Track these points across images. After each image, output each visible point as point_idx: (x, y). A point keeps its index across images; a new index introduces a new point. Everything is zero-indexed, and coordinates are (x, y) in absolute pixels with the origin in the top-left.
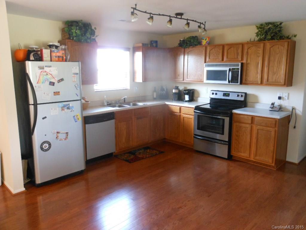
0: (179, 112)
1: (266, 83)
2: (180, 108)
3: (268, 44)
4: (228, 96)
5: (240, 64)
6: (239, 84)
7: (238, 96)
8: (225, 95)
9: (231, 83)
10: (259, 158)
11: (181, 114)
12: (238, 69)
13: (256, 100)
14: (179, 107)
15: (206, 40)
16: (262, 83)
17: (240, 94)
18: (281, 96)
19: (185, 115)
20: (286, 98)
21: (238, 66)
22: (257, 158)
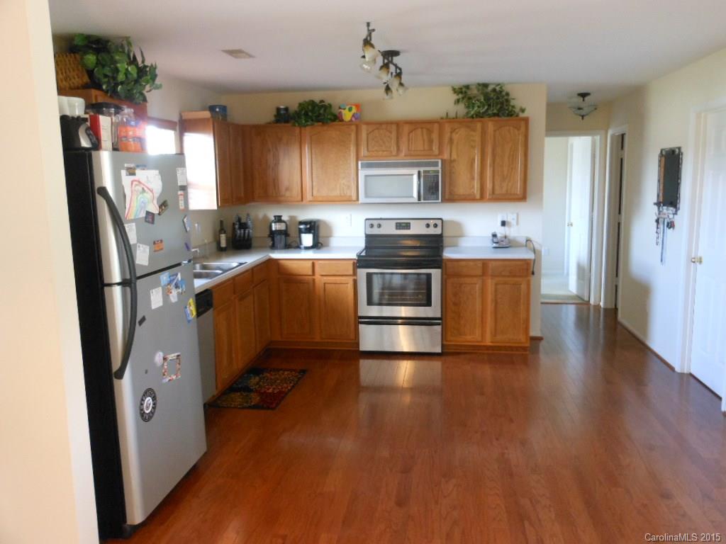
0: (310, 273)
1: (491, 197)
2: (313, 264)
3: (490, 125)
4: (407, 229)
5: (440, 161)
6: (440, 201)
7: (428, 226)
8: (399, 226)
9: (424, 199)
10: (502, 339)
11: (317, 277)
12: (438, 172)
13: (459, 232)
14: (311, 262)
15: (350, 110)
16: (482, 198)
17: (432, 222)
18: (505, 219)
19: (325, 278)
20: (514, 222)
21: (437, 165)
22: (499, 338)
